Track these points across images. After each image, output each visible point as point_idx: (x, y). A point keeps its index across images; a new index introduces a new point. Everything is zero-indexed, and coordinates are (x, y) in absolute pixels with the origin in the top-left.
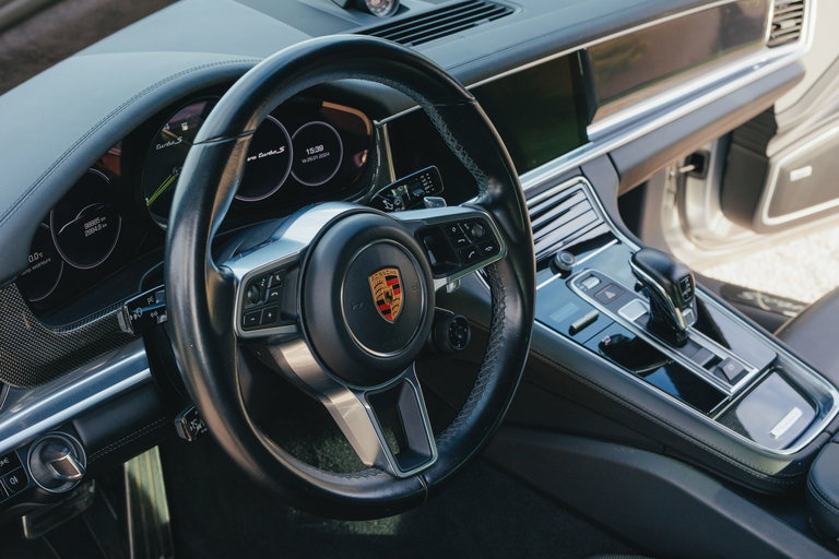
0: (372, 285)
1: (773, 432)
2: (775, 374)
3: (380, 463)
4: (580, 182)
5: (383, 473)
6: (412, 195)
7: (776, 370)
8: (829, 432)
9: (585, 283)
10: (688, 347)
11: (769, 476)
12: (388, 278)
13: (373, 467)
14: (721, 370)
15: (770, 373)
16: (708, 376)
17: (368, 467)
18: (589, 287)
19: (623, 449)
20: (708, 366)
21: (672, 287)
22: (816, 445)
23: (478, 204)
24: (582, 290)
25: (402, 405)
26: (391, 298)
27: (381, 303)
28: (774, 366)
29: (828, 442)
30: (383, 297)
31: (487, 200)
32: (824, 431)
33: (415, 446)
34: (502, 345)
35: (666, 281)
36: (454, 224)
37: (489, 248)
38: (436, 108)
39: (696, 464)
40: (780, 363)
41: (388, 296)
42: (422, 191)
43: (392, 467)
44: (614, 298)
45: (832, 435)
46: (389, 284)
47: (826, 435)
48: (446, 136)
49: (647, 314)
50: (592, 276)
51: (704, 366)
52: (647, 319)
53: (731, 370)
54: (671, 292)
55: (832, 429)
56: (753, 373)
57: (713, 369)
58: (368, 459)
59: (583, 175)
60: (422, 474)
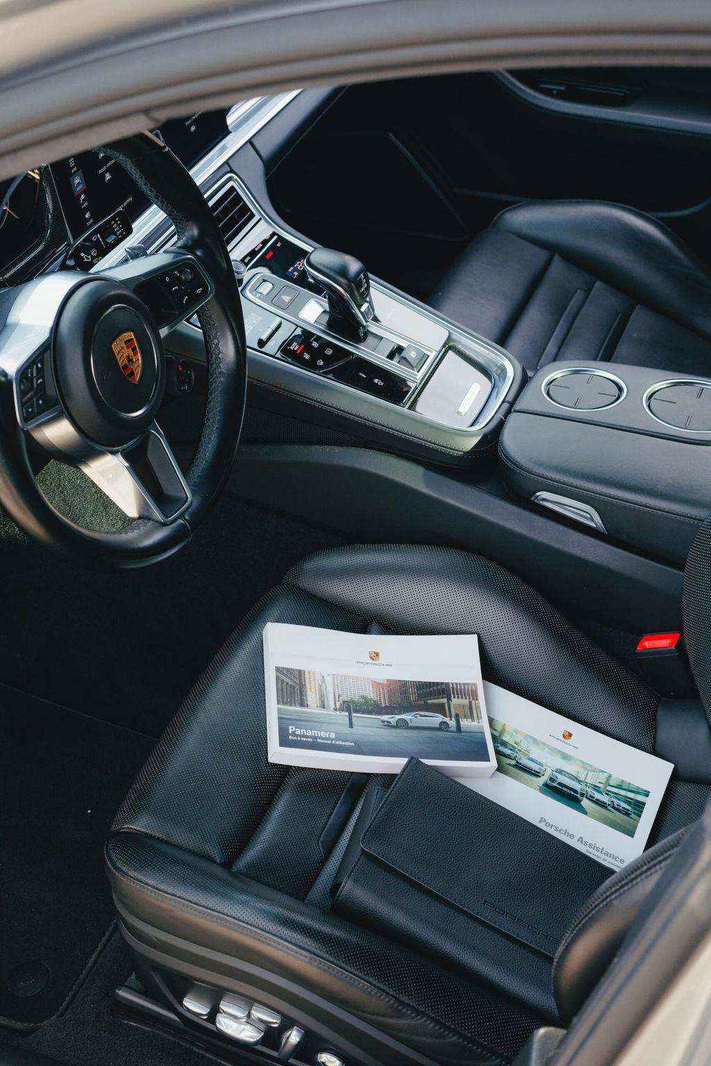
0: (116, 351)
1: (460, 409)
2: (450, 352)
3: (146, 514)
4: (230, 179)
5: (151, 523)
6: (106, 243)
7: (450, 348)
8: (508, 402)
9: (260, 290)
10: (370, 339)
11: (464, 452)
12: (126, 342)
13: (139, 518)
14: (405, 359)
15: (446, 352)
16: (394, 366)
17: (134, 519)
18: (265, 293)
19: (327, 449)
20: (391, 356)
21: (350, 286)
22: (500, 415)
23: (180, 248)
24: (259, 298)
25: (151, 456)
26: (132, 360)
27: (125, 367)
28: (449, 346)
29: (508, 412)
30: (126, 361)
31: (187, 241)
32: (503, 402)
33: (168, 490)
34: (222, 379)
35: (343, 280)
36: (166, 274)
37: (199, 291)
38: (133, 162)
39: (397, 452)
40: (454, 341)
41: (130, 360)
42: (114, 237)
43: (157, 515)
44: (291, 302)
45: (512, 404)
46: (128, 348)
47: (506, 405)
48: (144, 187)
49: (325, 312)
50: (264, 281)
51: (388, 357)
52: (326, 318)
53: (412, 355)
54: (349, 290)
55: (510, 398)
56: (432, 355)
57: (397, 358)
58: (132, 511)
59: (232, 171)
60: (181, 516)
